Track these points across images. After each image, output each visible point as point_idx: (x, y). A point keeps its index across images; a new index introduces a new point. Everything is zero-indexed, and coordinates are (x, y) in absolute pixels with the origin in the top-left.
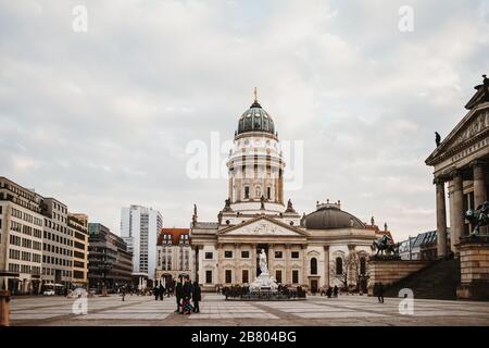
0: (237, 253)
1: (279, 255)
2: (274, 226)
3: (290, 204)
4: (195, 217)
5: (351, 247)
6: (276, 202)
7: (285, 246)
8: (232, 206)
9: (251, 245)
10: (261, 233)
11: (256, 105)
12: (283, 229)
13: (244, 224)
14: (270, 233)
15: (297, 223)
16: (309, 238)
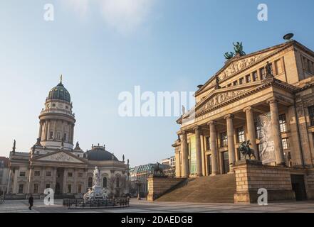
0: (43, 173)
1: (70, 175)
2: (69, 157)
3: (78, 144)
4: (14, 148)
5: (112, 171)
6: (69, 142)
7: (74, 169)
8: (41, 143)
9: (53, 168)
10: (60, 160)
11: (60, 85)
12: (74, 159)
13: (49, 154)
14: (66, 160)
15: (82, 156)
16: (89, 165)
